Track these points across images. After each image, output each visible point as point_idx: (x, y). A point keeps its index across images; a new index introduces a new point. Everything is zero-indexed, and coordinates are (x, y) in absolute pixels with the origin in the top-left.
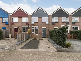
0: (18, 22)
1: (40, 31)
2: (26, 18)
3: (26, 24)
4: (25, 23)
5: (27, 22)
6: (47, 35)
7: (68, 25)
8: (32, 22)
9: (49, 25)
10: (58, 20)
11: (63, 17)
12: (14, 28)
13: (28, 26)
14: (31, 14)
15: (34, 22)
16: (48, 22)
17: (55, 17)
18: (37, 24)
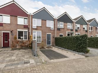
0: (10, 23)
1: (44, 37)
2: (24, 18)
3: (24, 28)
4: (23, 26)
5: (26, 24)
6: (53, 43)
7: (72, 32)
8: (33, 25)
9: (54, 30)
10: (64, 25)
11: (68, 23)
12: (3, 32)
13: (27, 30)
14: (31, 14)
15: (36, 26)
16: (53, 27)
17: (60, 22)
18: (40, 28)
